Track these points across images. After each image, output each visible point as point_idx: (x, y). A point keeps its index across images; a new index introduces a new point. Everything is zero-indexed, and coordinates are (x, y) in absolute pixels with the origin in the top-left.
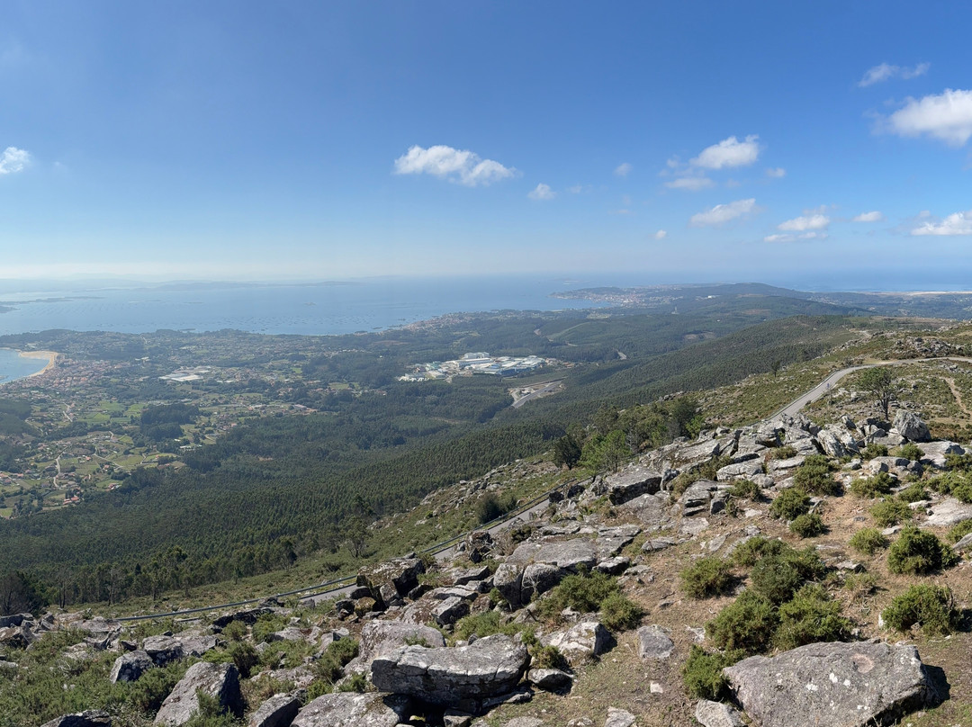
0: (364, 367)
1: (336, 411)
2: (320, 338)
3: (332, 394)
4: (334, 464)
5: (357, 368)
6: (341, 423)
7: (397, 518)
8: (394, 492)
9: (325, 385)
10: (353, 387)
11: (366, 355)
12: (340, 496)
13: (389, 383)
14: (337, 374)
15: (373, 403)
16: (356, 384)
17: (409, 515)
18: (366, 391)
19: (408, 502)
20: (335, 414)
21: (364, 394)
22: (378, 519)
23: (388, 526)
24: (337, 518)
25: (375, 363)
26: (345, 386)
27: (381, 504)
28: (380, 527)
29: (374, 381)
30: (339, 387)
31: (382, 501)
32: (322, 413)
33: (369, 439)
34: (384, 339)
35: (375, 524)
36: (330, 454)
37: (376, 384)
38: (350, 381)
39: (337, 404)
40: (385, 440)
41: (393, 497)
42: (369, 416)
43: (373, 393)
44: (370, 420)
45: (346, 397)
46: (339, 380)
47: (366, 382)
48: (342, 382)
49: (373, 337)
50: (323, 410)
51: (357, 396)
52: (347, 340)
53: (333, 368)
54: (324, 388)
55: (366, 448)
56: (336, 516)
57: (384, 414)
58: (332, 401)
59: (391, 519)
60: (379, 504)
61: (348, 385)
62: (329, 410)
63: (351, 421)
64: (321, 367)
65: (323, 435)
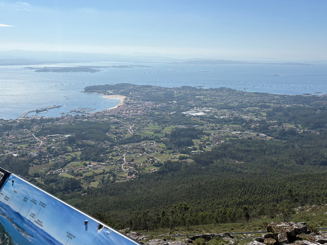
0: (305, 116)
1: (285, 140)
2: (280, 96)
3: (283, 130)
4: (280, 170)
5: (301, 116)
6: (287, 147)
7: (314, 208)
8: (316, 192)
9: (280, 124)
10: (298, 127)
11: (309, 109)
12: (281, 188)
13: (322, 127)
14: (288, 118)
15: (309, 138)
16: (300, 126)
17: (323, 207)
18: (306, 130)
19: (323, 200)
20: (284, 141)
21: (304, 132)
22: (302, 205)
23: (308, 211)
24: (277, 201)
25: (314, 114)
26: (293, 126)
27: (306, 197)
28: (303, 210)
29: (312, 125)
30: (288, 126)
31: (307, 196)
32: (276, 140)
33: (304, 159)
34: (323, 100)
35: (299, 208)
36: (278, 164)
37: (313, 126)
38: (296, 123)
39: (286, 136)
40: (315, 161)
41: (315, 195)
42: (306, 145)
43: (310, 132)
44: (306, 148)
45: (292, 132)
46: (289, 122)
47: (306, 125)
48: (291, 123)
49: (315, 98)
50: (277, 138)
51: (299, 132)
52: (297, 99)
53: (286, 115)
54: (279, 126)
55: (301, 164)
56: (277, 199)
57: (316, 145)
58: (284, 134)
59: (310, 207)
60: (304, 197)
61: (294, 125)
62: (281, 139)
63: (294, 147)
64: (279, 113)
65: (275, 153)
